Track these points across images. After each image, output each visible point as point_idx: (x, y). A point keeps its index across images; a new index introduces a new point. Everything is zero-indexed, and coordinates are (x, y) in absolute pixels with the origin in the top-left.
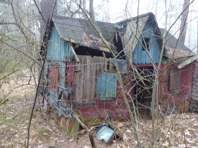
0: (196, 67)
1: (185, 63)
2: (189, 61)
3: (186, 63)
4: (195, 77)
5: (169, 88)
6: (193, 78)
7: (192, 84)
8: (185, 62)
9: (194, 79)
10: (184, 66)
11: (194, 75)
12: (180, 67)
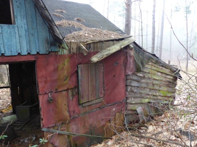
0: (130, 57)
1: (107, 51)
2: (115, 48)
3: (110, 50)
4: (130, 73)
5: (79, 100)
6: (127, 75)
7: (126, 86)
8: (109, 48)
9: (128, 77)
10: (105, 56)
11: (127, 71)
12: (95, 59)
